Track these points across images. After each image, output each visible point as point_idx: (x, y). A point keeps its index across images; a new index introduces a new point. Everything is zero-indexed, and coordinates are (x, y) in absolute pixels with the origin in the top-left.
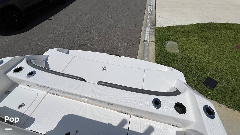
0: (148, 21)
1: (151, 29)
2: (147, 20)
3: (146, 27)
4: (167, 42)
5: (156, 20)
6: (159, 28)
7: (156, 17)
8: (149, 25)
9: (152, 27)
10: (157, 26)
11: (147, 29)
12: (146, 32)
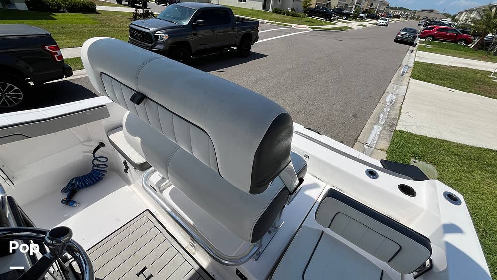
0: (382, 115)
1: (384, 129)
2: (379, 114)
3: (374, 124)
4: (414, 160)
5: (398, 119)
6: (401, 132)
7: (399, 115)
8: (382, 122)
9: (387, 128)
10: (398, 129)
11: (376, 127)
12: (373, 132)
